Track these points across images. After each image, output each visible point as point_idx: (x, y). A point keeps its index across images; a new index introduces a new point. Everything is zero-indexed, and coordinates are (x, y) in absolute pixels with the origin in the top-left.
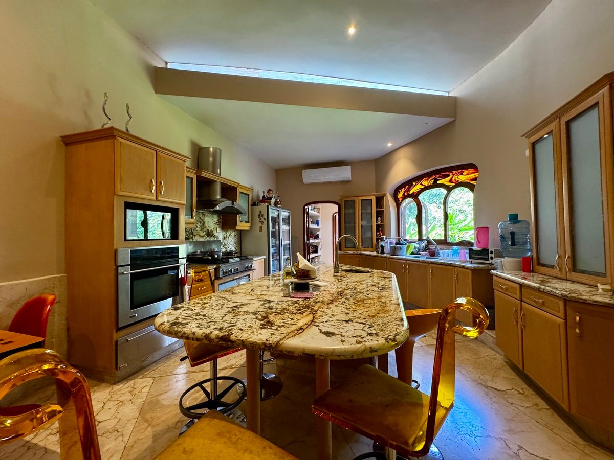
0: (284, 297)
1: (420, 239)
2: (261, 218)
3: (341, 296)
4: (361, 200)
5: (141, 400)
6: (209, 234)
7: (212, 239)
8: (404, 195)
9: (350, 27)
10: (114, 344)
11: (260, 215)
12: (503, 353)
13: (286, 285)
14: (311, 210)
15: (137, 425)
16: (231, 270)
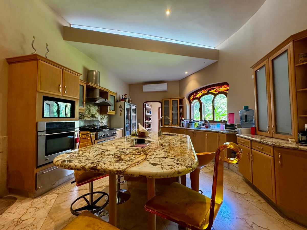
0: (131, 146)
1: (201, 120)
2: (121, 108)
3: (162, 146)
4: (172, 100)
5: (50, 207)
6: (93, 116)
7: (94, 119)
8: (193, 98)
9: (167, 11)
10: (35, 175)
11: (121, 107)
12: (242, 175)
13: (132, 140)
14: (147, 105)
15: (45, 221)
16: (104, 135)
